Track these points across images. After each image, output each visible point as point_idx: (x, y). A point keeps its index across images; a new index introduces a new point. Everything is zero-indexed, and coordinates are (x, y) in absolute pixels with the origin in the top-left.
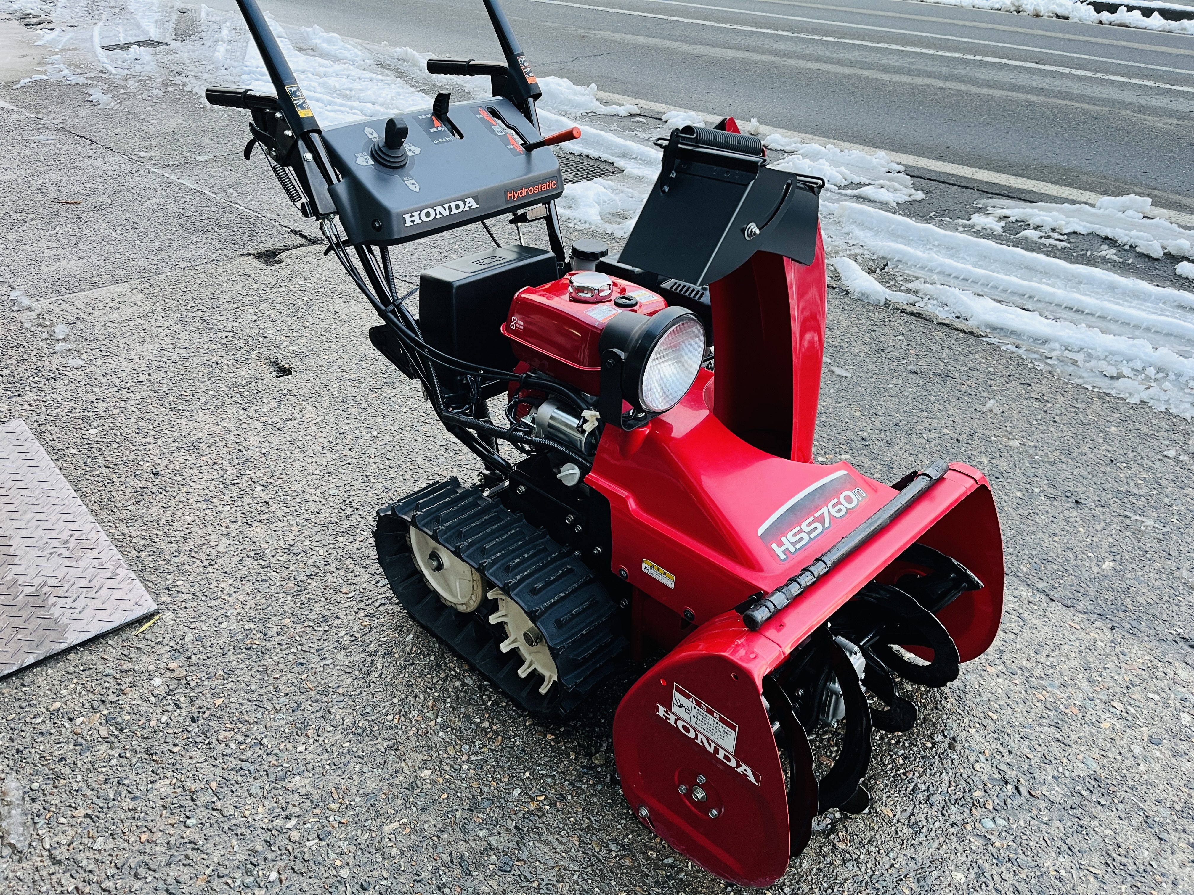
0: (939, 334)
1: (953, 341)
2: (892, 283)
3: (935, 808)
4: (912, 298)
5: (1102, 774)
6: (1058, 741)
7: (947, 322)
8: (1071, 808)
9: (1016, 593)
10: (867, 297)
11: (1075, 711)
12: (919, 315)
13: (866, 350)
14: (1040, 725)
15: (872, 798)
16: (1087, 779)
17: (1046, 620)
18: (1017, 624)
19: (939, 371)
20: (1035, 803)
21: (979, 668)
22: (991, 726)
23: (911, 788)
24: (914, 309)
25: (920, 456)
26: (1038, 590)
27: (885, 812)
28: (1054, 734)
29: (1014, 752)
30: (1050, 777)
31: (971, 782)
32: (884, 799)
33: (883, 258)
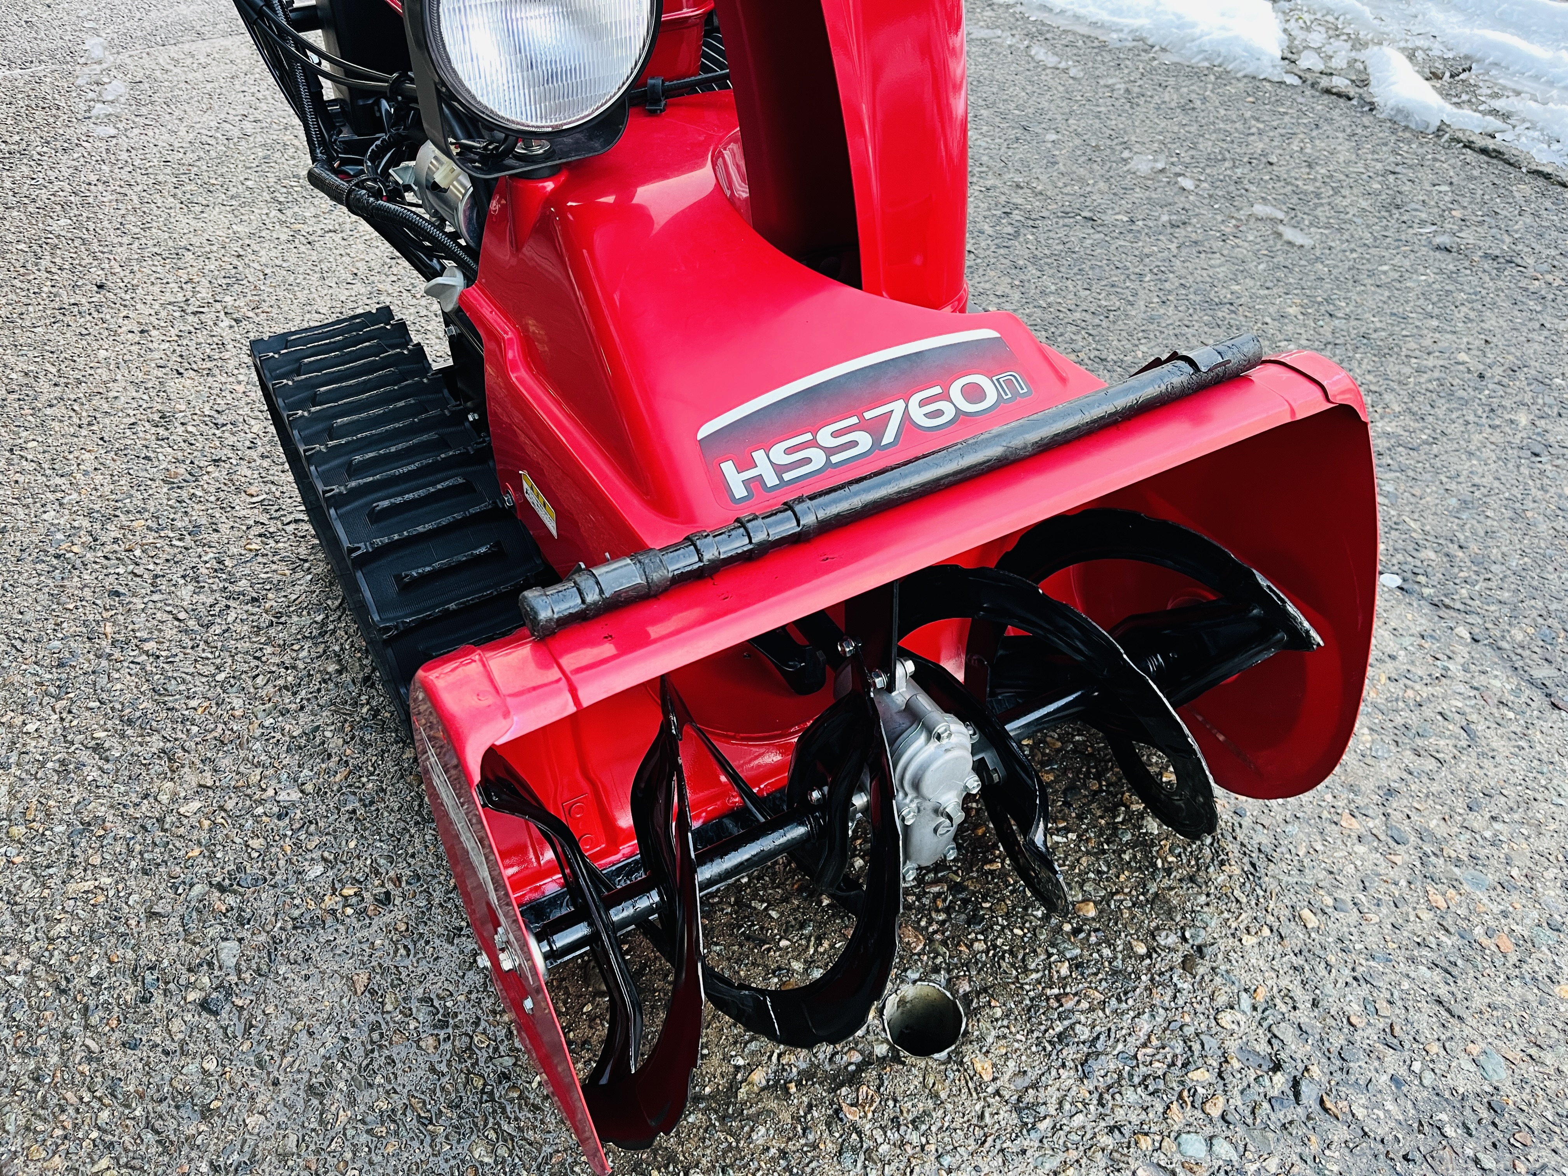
0: (1524, 189)
1: (1548, 204)
2: (1465, 97)
3: (1089, 1085)
4: (1493, 123)
5: (1512, 1097)
6: (1440, 1002)
7: (1548, 170)
8: (1405, 1157)
9: (1480, 680)
10: (1407, 117)
11: (1507, 944)
12: (1496, 155)
13: (1364, 204)
14: (1412, 960)
15: (966, 1032)
16: (1472, 1101)
17: (1522, 743)
18: (1451, 742)
19: (1497, 252)
20: (1326, 1126)
21: (1325, 815)
22: (1296, 937)
23: (1059, 1029)
24: (1491, 144)
25: (1387, 397)
26: (1531, 682)
27: (978, 1067)
28: (1435, 985)
29: (1324, 1004)
30: (1385, 1078)
31: (1196, 1047)
32: (990, 1039)
33: (1467, 57)
